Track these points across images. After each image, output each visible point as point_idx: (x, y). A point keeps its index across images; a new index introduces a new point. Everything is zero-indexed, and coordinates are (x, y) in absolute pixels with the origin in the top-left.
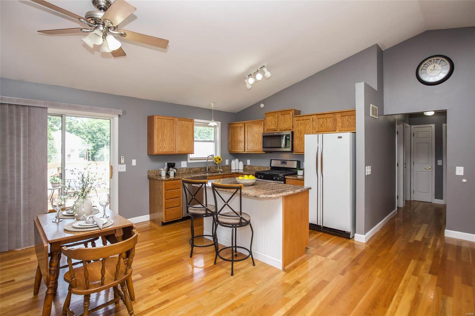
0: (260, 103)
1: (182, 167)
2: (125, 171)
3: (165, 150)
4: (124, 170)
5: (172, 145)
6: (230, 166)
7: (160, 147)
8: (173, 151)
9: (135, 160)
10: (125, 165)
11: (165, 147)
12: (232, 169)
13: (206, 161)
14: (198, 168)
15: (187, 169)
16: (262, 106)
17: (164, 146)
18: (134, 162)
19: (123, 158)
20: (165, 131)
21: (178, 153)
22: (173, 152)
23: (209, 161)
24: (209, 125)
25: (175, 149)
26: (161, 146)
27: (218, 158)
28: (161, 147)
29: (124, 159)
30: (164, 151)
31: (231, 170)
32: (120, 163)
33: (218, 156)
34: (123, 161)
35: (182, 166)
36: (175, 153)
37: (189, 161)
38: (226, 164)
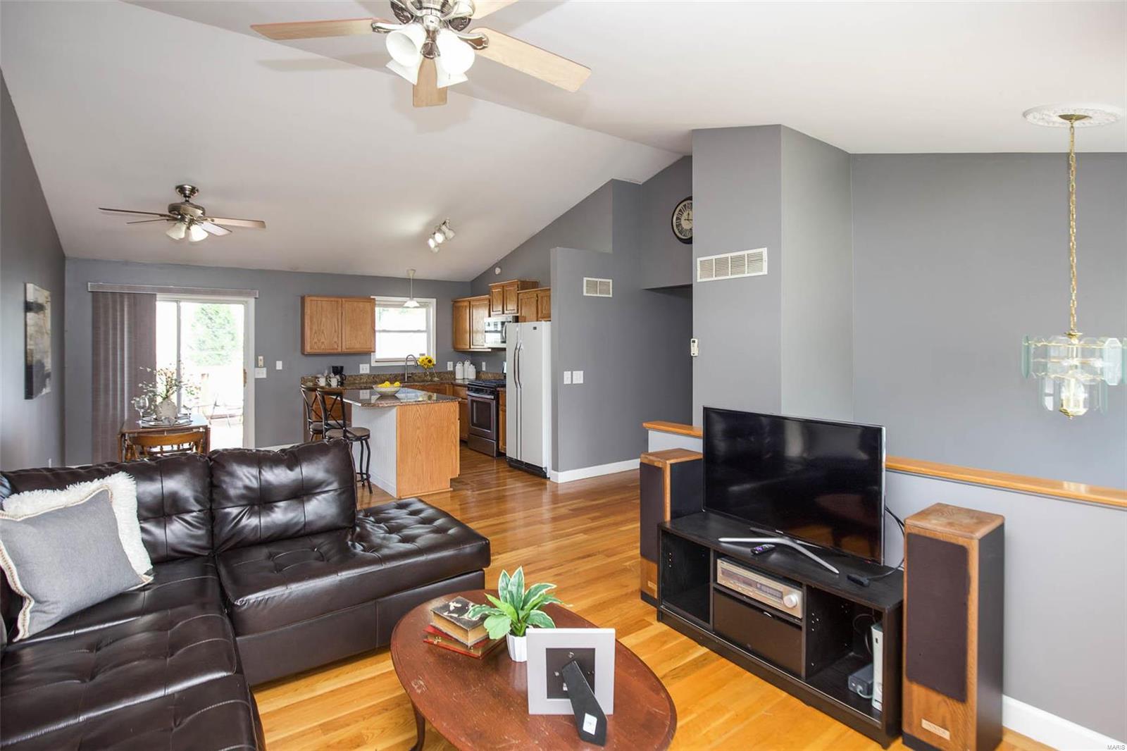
0: (493, 267)
3: (324, 347)
4: (264, 376)
5: (336, 339)
6: (453, 373)
7: (316, 343)
8: (336, 347)
9: (281, 362)
10: (265, 369)
11: (322, 343)
12: (457, 378)
13: (403, 364)
15: (369, 376)
16: (498, 271)
17: (321, 341)
18: (279, 365)
19: (262, 358)
20: (324, 320)
21: (345, 351)
22: (337, 349)
23: (409, 363)
24: (406, 305)
25: (340, 345)
26: (316, 340)
27: (427, 359)
29: (263, 360)
30: (322, 348)
31: (455, 379)
32: (257, 365)
33: (432, 356)
34: (261, 363)
35: (361, 372)
36: (340, 351)
37: (374, 364)
38: (449, 369)
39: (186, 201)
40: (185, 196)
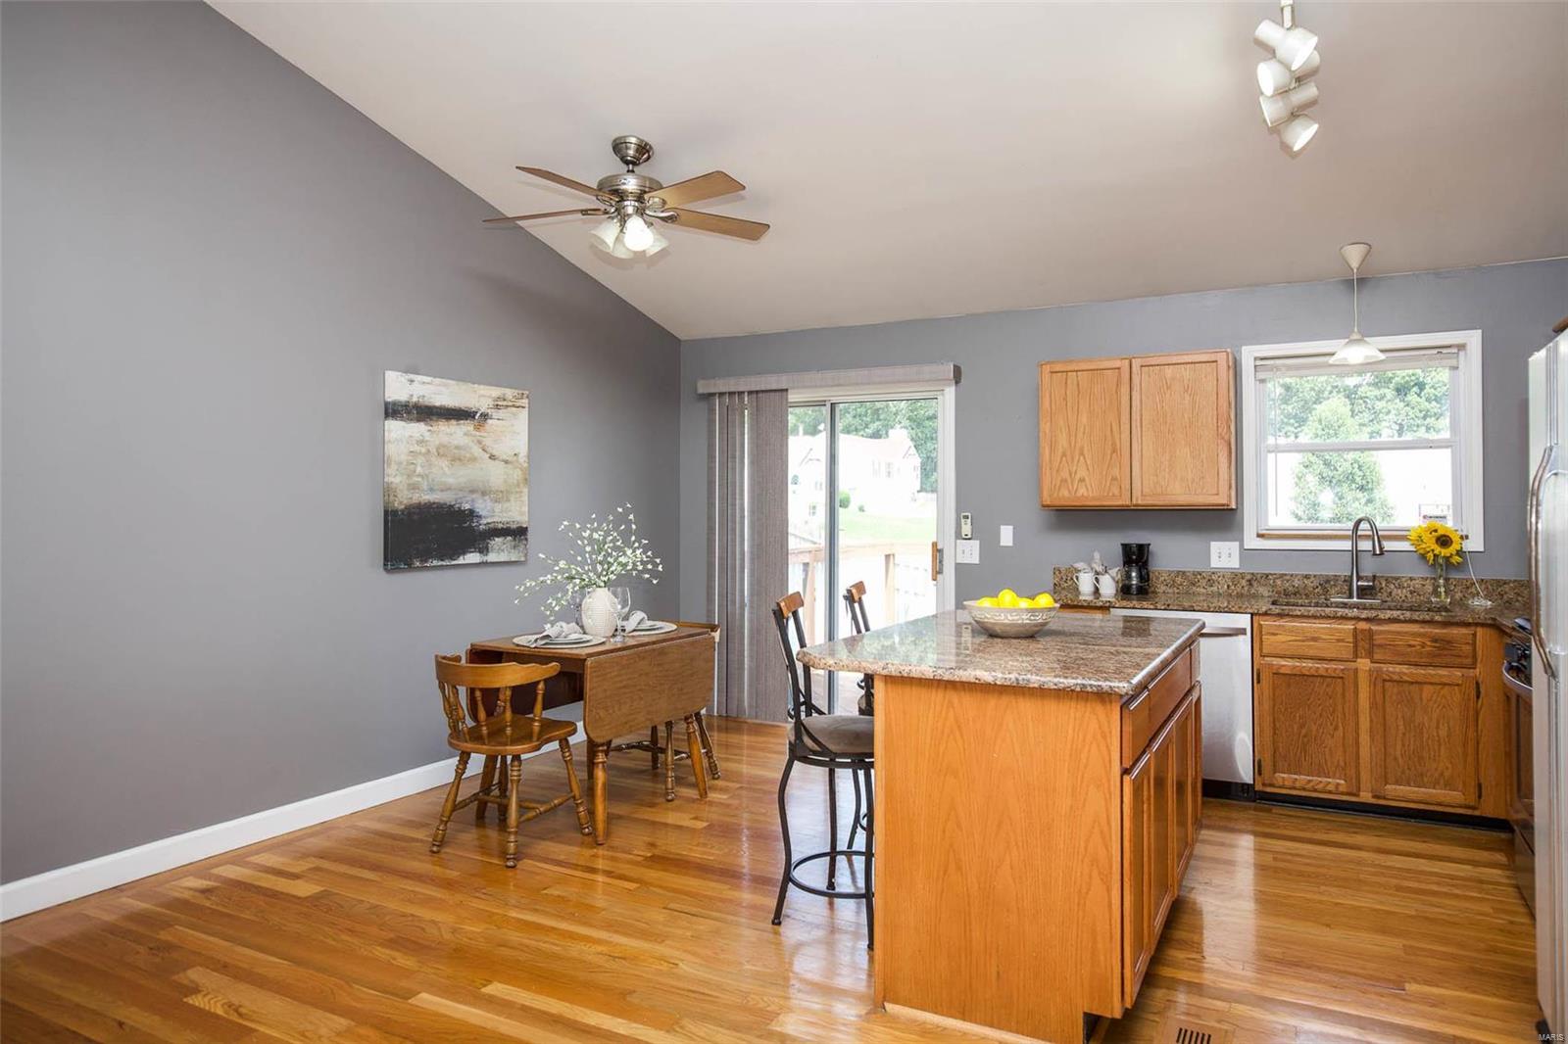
1: (1213, 565)
2: (977, 561)
3: (1082, 491)
4: (975, 560)
5: (1116, 472)
7: (1064, 481)
8: (1117, 492)
9: (1010, 528)
10: (976, 542)
11: (1082, 480)
14: (1307, 577)
17: (1078, 477)
18: (1007, 536)
19: (966, 517)
21: (1140, 502)
22: (1120, 497)
25: (1126, 485)
26: (1065, 474)
28: (1066, 481)
29: (969, 521)
30: (1079, 494)
32: (958, 535)
34: (966, 529)
35: (1215, 563)
36: (1128, 503)
37: (1252, 542)
39: (628, 171)
40: (627, 163)
